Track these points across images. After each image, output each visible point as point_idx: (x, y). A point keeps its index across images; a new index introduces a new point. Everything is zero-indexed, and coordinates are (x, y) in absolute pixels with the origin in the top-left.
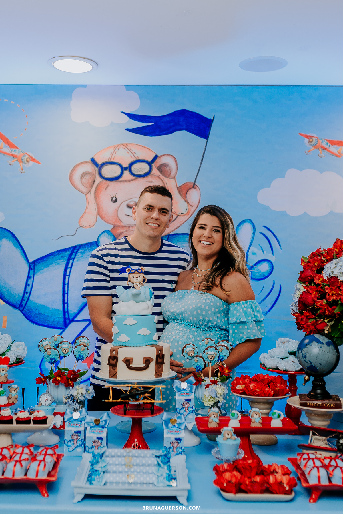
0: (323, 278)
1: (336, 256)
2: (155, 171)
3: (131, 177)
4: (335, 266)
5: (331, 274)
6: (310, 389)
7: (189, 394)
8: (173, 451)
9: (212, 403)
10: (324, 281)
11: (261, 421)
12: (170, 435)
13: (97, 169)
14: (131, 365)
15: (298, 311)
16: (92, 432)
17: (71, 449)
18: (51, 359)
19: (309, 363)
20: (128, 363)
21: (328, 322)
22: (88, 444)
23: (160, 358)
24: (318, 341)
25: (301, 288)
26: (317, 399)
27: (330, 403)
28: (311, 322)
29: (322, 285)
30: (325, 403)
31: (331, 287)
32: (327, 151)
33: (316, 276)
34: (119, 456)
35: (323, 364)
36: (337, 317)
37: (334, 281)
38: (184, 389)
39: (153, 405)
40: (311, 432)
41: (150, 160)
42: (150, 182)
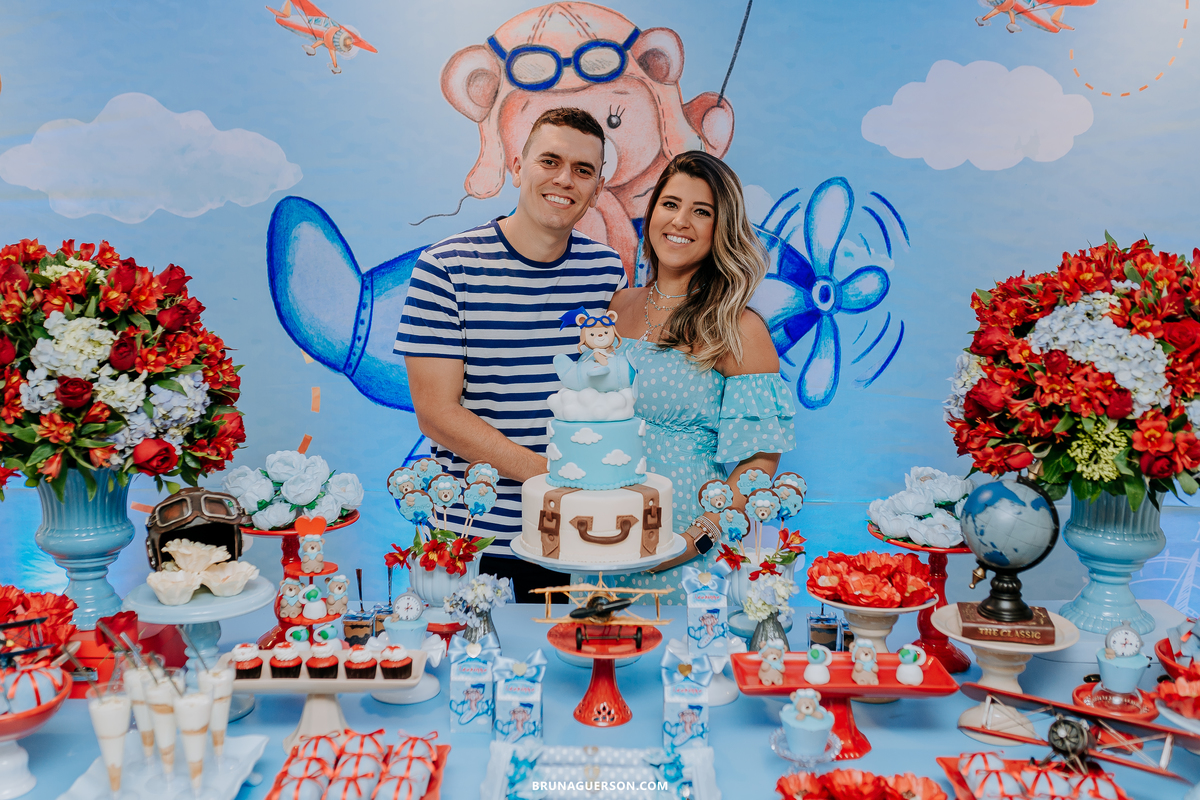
0: (1031, 352)
1: (1065, 300)
2: (633, 67)
3: (580, 82)
5: (1051, 343)
6: (986, 594)
7: (716, 599)
8: (684, 730)
9: (765, 616)
10: (1032, 357)
12: (677, 699)
13: (502, 64)
14: (589, 533)
15: (961, 417)
16: (509, 690)
17: (464, 719)
18: (416, 515)
19: (990, 545)
20: (583, 529)
21: (1036, 450)
22: (502, 715)
23: (652, 517)
24: (1013, 497)
25: (973, 370)
26: (1000, 620)
27: (1030, 631)
28: (993, 447)
29: (1027, 368)
30: (1019, 630)
31: (1049, 375)
32: (1026, 18)
33: (1013, 345)
34: (572, 764)
35: (1020, 551)
36: (1058, 441)
37: (1058, 362)
38: (706, 587)
39: (639, 629)
40: (989, 699)
41: (621, 41)
42: (621, 93)
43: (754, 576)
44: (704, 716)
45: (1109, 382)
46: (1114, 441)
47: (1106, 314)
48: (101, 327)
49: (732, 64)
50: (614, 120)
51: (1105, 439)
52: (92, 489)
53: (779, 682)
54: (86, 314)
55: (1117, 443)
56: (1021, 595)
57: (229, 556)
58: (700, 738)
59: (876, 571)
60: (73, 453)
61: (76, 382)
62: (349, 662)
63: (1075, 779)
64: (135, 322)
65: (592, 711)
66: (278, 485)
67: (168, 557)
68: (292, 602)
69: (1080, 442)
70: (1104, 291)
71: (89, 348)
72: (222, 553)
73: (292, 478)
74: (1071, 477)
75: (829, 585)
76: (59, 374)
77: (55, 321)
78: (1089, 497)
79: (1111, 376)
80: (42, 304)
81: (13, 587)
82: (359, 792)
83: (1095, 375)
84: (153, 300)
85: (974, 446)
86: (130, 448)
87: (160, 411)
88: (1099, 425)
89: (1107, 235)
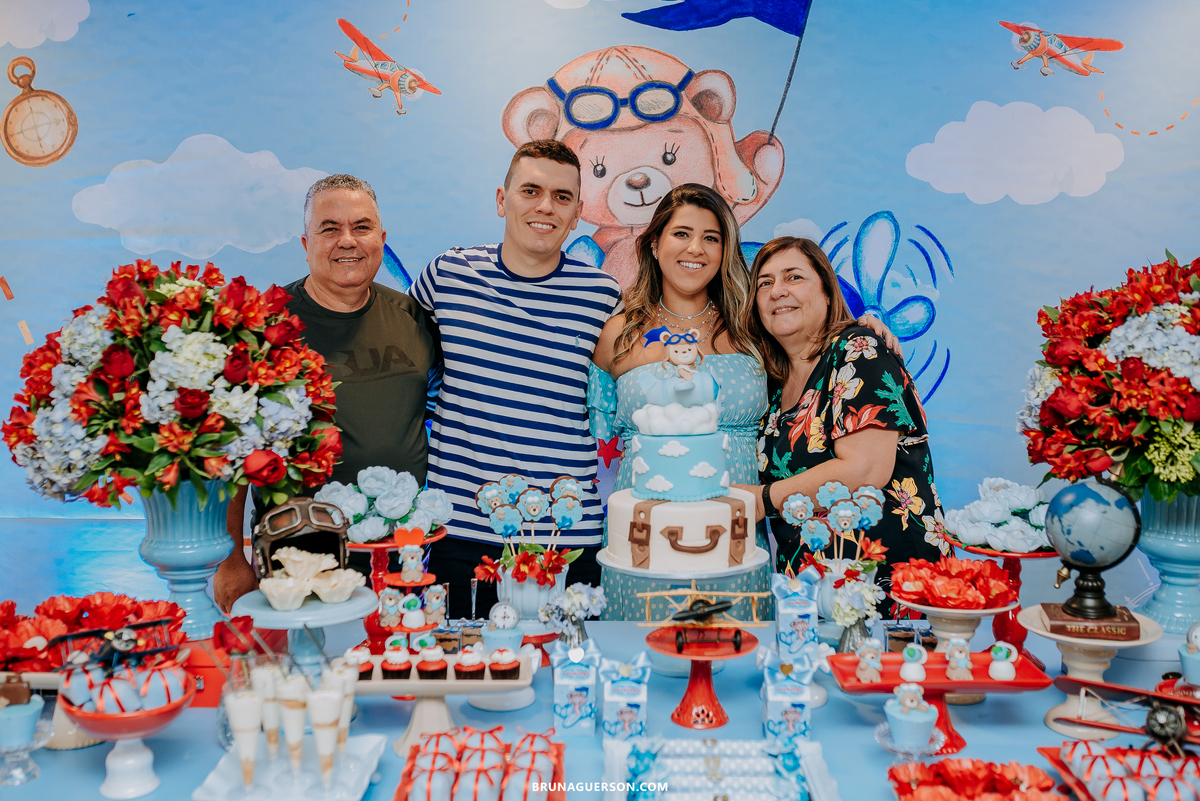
0: (1106, 360)
1: (1137, 311)
2: (687, 107)
3: (636, 121)
4: (1137, 333)
5: (1127, 351)
6: (1071, 594)
7: (806, 604)
8: (787, 728)
9: (852, 621)
10: (1108, 365)
11: (970, 666)
12: (780, 698)
13: (561, 104)
14: (679, 542)
15: (1037, 427)
16: (615, 691)
17: (568, 723)
18: (506, 528)
19: (1077, 544)
20: (673, 538)
21: (1115, 454)
22: (609, 716)
23: (740, 527)
24: (1099, 499)
25: (1049, 382)
26: (1086, 618)
27: (1116, 627)
28: (1070, 453)
29: (1104, 376)
30: (1105, 627)
31: (1126, 381)
32: (1058, 62)
33: (1087, 355)
34: (692, 756)
35: (1107, 548)
36: (1136, 445)
37: (1134, 369)
38: (796, 594)
39: (738, 632)
40: (1083, 691)
41: (676, 83)
42: (676, 132)
43: (839, 584)
44: (806, 715)
45: (1184, 387)
46: (1189, 443)
47: (1177, 324)
48: (215, 341)
49: (782, 104)
50: (669, 157)
51: (1181, 441)
52: (203, 499)
53: (878, 680)
54: (201, 329)
55: (1193, 445)
56: (1104, 594)
57: (337, 564)
58: (802, 736)
59: (960, 575)
60: (188, 463)
61: (195, 393)
62: (459, 665)
63: (1178, 764)
64: (243, 337)
65: (691, 715)
66: (372, 500)
67: (278, 565)
68: (392, 611)
69: (1157, 445)
70: (1172, 302)
71: (205, 361)
72: (329, 561)
73: (385, 493)
74: (1147, 479)
75: (914, 590)
76: (177, 386)
77: (172, 334)
78: (1166, 498)
79: (1187, 381)
80: (159, 319)
81: (125, 596)
82: (491, 782)
83: (1172, 380)
84: (261, 316)
85: (1051, 453)
86: (241, 458)
87: (269, 424)
88: (1175, 428)
89: (1167, 253)
